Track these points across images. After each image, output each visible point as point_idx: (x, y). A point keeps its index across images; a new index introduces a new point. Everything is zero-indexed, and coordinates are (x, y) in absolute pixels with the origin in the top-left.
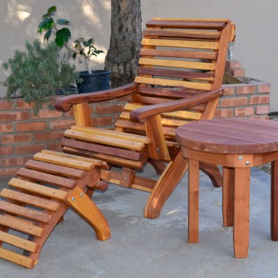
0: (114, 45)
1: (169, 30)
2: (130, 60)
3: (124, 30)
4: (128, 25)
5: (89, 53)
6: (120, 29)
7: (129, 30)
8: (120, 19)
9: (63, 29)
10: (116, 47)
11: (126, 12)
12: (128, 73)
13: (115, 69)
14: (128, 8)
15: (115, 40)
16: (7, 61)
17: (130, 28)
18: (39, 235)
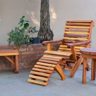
0: (41, 29)
1: (74, 23)
2: (46, 34)
3: (45, 25)
4: (46, 23)
5: (34, 31)
6: (43, 24)
7: (46, 25)
8: (43, 21)
9: (27, 23)
10: (42, 30)
11: (45, 19)
12: (46, 38)
13: (41, 37)
14: (46, 18)
15: (42, 28)
16: (9, 33)
17: (47, 24)
18: (49, 76)
